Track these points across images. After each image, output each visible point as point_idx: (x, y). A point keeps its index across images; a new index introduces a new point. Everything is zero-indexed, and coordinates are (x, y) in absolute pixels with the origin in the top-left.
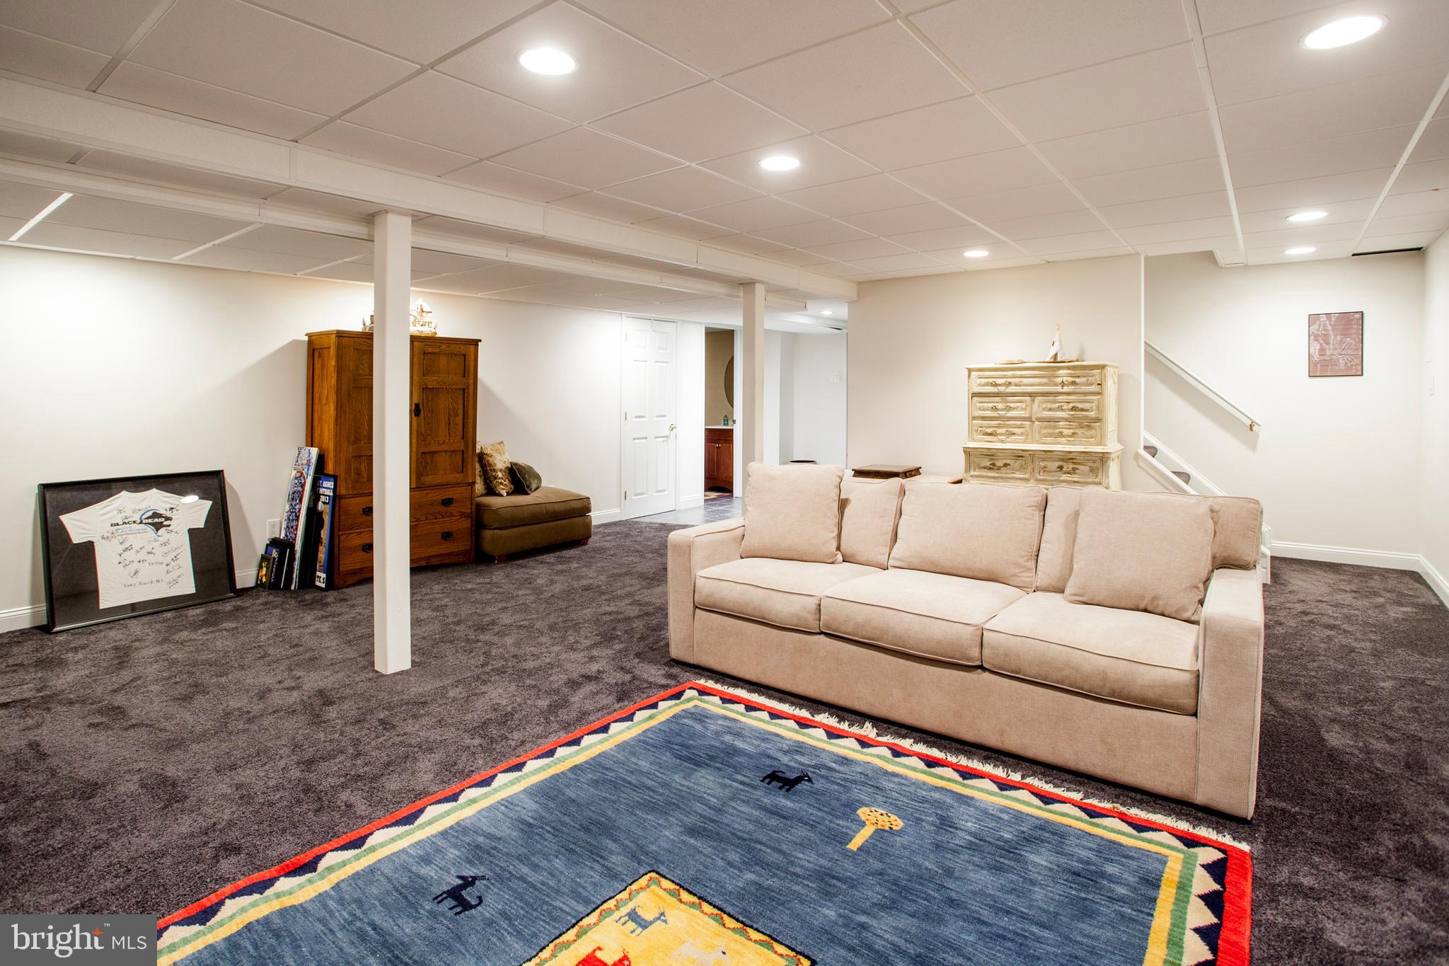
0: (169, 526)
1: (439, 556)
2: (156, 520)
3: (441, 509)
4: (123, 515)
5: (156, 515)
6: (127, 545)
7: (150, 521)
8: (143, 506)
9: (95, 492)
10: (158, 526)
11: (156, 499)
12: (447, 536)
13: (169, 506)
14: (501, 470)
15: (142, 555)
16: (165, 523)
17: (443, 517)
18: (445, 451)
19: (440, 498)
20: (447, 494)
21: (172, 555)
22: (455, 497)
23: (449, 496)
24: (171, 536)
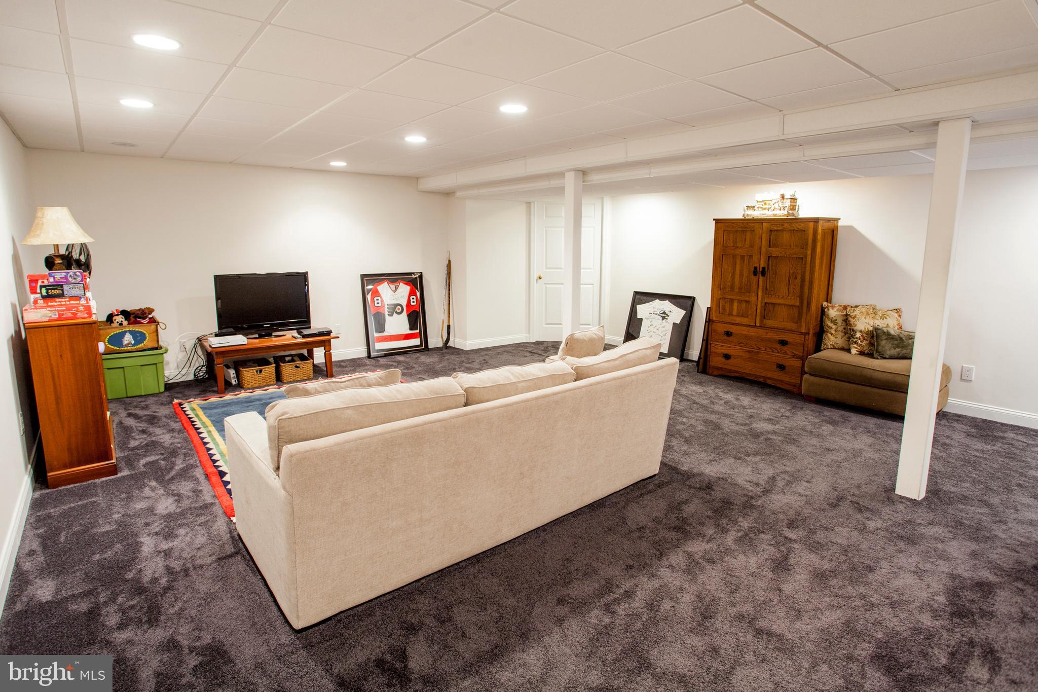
0: (667, 319)
1: (775, 380)
2: (664, 315)
3: (778, 346)
4: (654, 310)
5: (664, 313)
6: (652, 323)
7: (662, 315)
8: (661, 307)
9: (648, 298)
10: (664, 318)
11: (667, 305)
12: (781, 367)
13: (670, 310)
14: (861, 331)
15: (655, 330)
16: (666, 317)
17: (778, 353)
18: (784, 305)
19: (777, 337)
20: (784, 337)
21: (664, 333)
22: (789, 340)
23: (784, 339)
24: (667, 324)
